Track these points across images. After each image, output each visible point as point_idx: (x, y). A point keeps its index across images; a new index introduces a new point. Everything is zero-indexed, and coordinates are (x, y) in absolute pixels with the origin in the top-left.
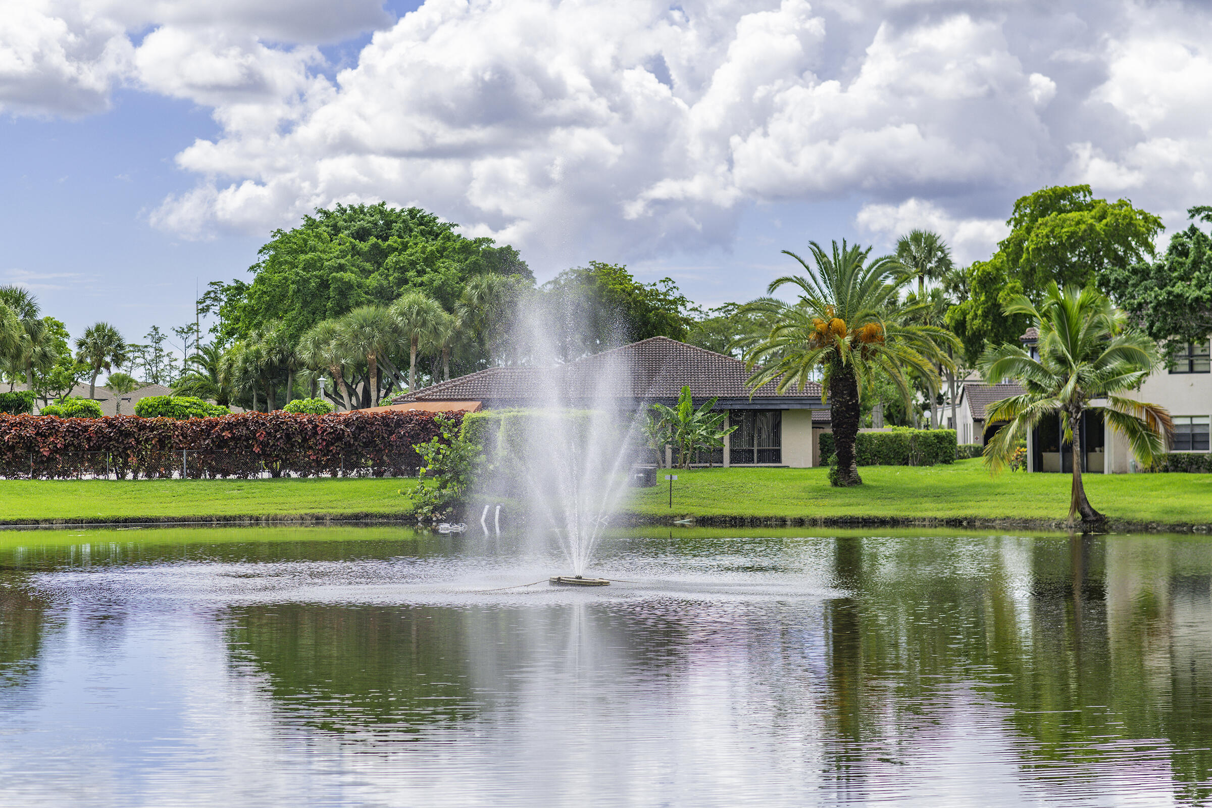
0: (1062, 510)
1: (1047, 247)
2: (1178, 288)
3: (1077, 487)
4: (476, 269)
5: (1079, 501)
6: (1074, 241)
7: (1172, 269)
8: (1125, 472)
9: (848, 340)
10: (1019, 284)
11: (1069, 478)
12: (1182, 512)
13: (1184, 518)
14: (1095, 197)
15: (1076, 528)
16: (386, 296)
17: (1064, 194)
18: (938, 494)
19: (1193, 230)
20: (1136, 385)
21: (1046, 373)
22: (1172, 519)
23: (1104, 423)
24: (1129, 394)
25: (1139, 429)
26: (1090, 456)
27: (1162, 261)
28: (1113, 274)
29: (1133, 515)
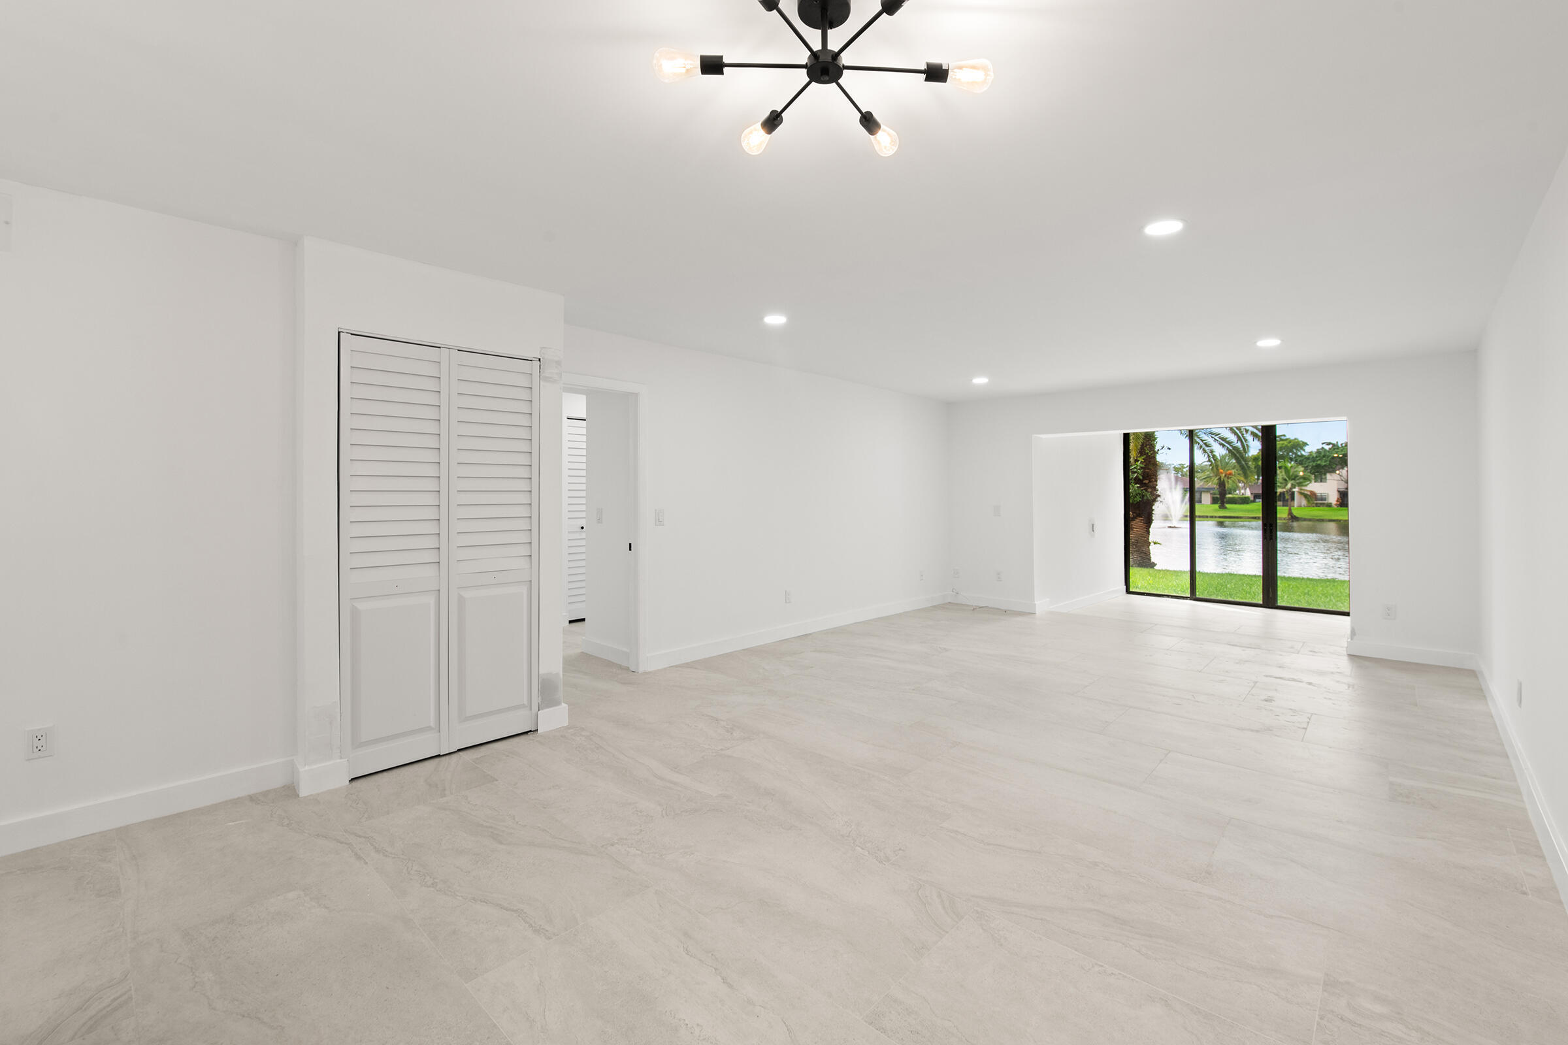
2: (1319, 462)
3: (1290, 510)
5: (1290, 513)
6: (1281, 449)
7: (1317, 457)
8: (1300, 507)
9: (1224, 475)
11: (1287, 508)
12: (1321, 516)
13: (1321, 518)
14: (1287, 437)
15: (1289, 519)
18: (1249, 511)
19: (1323, 448)
20: (1306, 486)
22: (1318, 518)
23: (1296, 496)
24: (1303, 488)
25: (1306, 496)
26: (1292, 503)
27: (1311, 455)
28: (1295, 457)
29: (1306, 517)
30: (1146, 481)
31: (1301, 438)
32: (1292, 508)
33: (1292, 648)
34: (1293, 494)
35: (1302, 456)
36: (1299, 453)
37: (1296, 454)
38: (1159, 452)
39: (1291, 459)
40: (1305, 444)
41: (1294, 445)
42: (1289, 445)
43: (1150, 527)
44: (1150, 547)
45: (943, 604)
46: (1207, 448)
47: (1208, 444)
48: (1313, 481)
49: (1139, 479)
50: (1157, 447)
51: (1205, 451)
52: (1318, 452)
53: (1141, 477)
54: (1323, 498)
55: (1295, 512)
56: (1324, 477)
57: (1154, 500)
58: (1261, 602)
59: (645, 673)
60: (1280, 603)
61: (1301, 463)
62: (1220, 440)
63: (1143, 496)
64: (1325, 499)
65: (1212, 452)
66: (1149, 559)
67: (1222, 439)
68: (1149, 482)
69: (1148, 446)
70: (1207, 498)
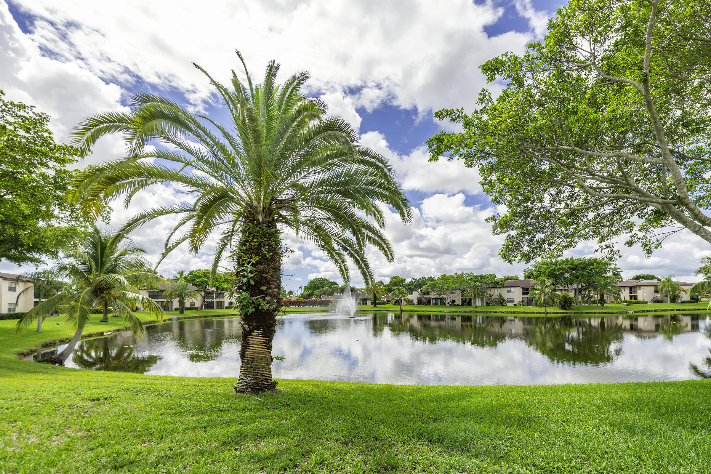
1: (395, 282)
4: (333, 285)
5: (401, 308)
7: (410, 285)
8: (404, 305)
10: (392, 286)
11: (399, 306)
14: (399, 277)
15: (399, 311)
16: (323, 287)
17: (396, 277)
22: (409, 310)
23: (403, 300)
24: (405, 297)
25: (406, 301)
26: (401, 304)
27: (408, 284)
28: (402, 285)
29: (405, 310)
30: (264, 288)
35: (405, 284)
37: (402, 283)
40: (405, 279)
41: (402, 280)
42: (399, 280)
43: (270, 341)
46: (338, 258)
48: (409, 295)
52: (410, 282)
53: (257, 283)
55: (403, 308)
56: (412, 293)
61: (404, 287)
62: (341, 243)
65: (343, 261)
67: (344, 240)
68: (267, 289)
69: (265, 245)
70: (369, 302)
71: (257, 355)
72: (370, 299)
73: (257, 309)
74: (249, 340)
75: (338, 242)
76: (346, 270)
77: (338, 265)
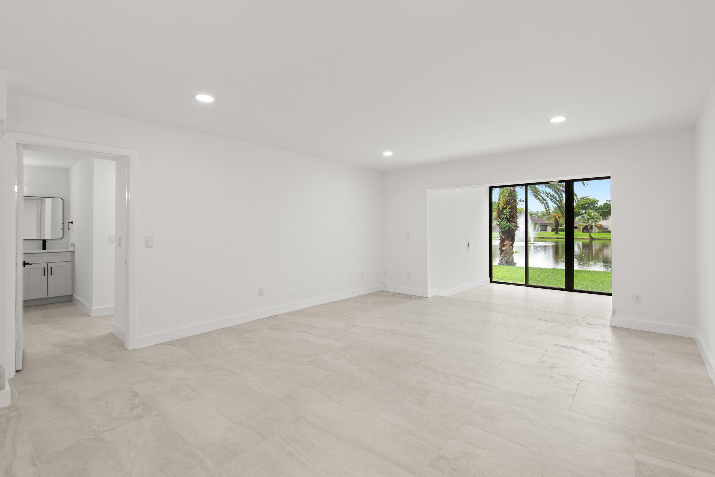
0: (588, 237)
1: (582, 204)
2: (605, 210)
3: (590, 234)
5: (590, 236)
6: (586, 204)
7: (603, 207)
8: (595, 233)
9: (558, 217)
10: (578, 209)
11: (589, 233)
12: (605, 237)
14: (589, 198)
15: (590, 239)
17: (585, 197)
19: (607, 203)
20: (598, 222)
21: (586, 221)
23: (593, 227)
24: (597, 223)
25: (598, 227)
26: (591, 231)
27: (601, 206)
28: (593, 207)
29: (597, 238)
30: (512, 219)
31: (596, 199)
32: (591, 233)
33: (576, 321)
34: (592, 226)
35: (597, 207)
36: (595, 206)
37: (593, 206)
38: (519, 203)
39: (591, 209)
40: (598, 201)
41: (593, 201)
42: (590, 202)
43: (513, 244)
44: (513, 255)
45: (377, 292)
46: (544, 201)
47: (545, 199)
48: (602, 220)
49: (508, 218)
50: (518, 201)
51: (543, 203)
52: (604, 205)
53: (509, 217)
54: (607, 228)
55: (593, 235)
56: (607, 217)
57: (516, 229)
58: (564, 287)
59: (134, 350)
60: (576, 288)
61: (596, 210)
62: (550, 197)
63: (510, 227)
64: (608, 229)
65: (547, 203)
66: (513, 261)
67: (551, 196)
68: (513, 220)
69: (512, 200)
70: (549, 229)
71: (508, 250)
72: (549, 225)
73: (509, 228)
74: (504, 243)
75: (548, 196)
76: (548, 208)
77: (544, 205)
